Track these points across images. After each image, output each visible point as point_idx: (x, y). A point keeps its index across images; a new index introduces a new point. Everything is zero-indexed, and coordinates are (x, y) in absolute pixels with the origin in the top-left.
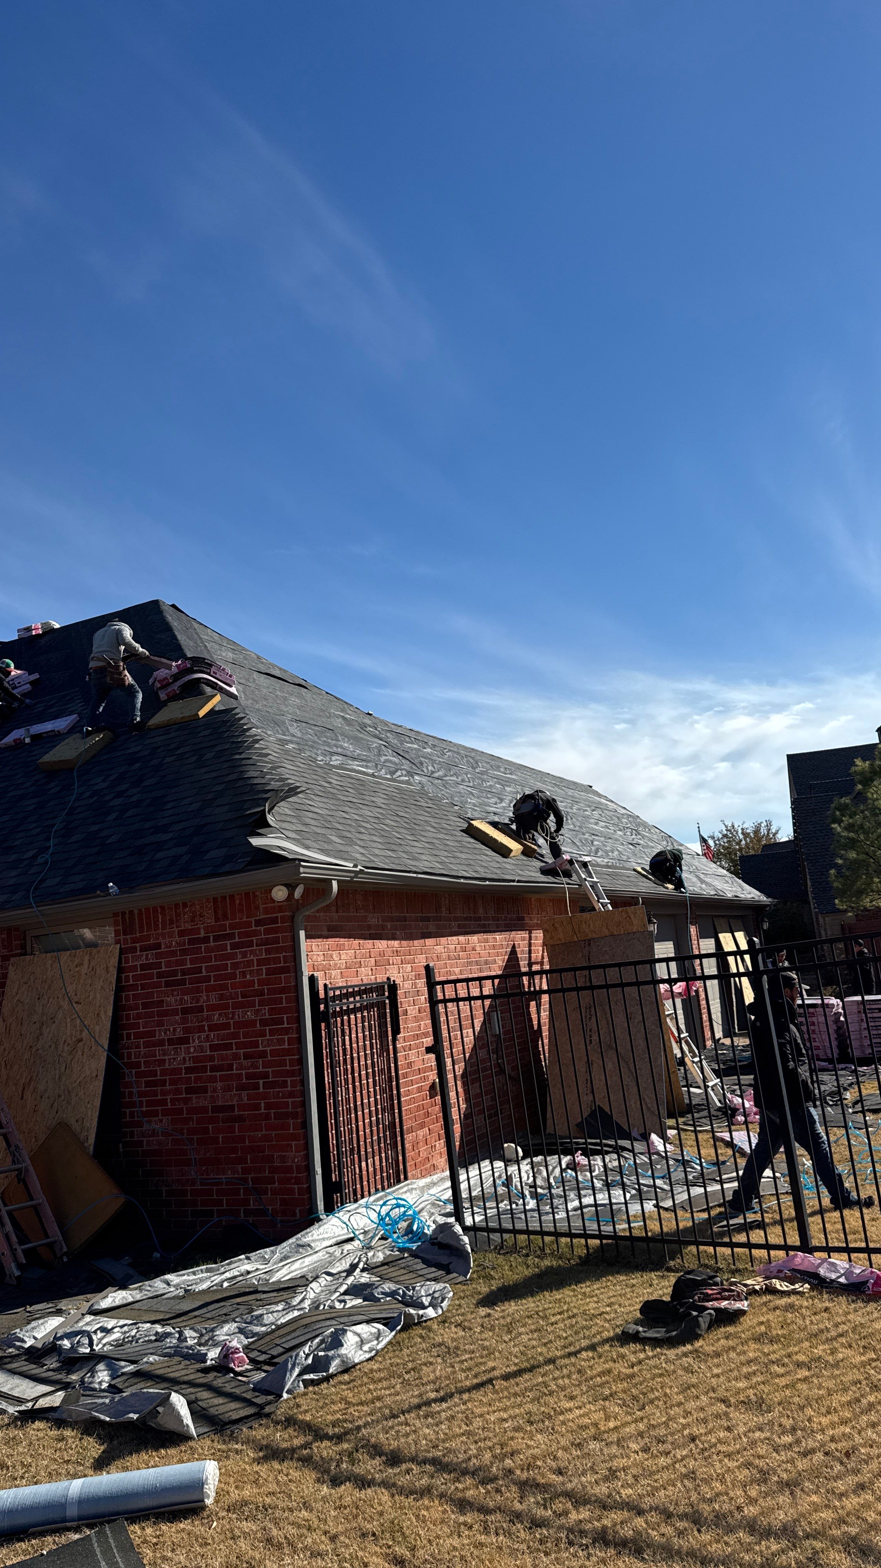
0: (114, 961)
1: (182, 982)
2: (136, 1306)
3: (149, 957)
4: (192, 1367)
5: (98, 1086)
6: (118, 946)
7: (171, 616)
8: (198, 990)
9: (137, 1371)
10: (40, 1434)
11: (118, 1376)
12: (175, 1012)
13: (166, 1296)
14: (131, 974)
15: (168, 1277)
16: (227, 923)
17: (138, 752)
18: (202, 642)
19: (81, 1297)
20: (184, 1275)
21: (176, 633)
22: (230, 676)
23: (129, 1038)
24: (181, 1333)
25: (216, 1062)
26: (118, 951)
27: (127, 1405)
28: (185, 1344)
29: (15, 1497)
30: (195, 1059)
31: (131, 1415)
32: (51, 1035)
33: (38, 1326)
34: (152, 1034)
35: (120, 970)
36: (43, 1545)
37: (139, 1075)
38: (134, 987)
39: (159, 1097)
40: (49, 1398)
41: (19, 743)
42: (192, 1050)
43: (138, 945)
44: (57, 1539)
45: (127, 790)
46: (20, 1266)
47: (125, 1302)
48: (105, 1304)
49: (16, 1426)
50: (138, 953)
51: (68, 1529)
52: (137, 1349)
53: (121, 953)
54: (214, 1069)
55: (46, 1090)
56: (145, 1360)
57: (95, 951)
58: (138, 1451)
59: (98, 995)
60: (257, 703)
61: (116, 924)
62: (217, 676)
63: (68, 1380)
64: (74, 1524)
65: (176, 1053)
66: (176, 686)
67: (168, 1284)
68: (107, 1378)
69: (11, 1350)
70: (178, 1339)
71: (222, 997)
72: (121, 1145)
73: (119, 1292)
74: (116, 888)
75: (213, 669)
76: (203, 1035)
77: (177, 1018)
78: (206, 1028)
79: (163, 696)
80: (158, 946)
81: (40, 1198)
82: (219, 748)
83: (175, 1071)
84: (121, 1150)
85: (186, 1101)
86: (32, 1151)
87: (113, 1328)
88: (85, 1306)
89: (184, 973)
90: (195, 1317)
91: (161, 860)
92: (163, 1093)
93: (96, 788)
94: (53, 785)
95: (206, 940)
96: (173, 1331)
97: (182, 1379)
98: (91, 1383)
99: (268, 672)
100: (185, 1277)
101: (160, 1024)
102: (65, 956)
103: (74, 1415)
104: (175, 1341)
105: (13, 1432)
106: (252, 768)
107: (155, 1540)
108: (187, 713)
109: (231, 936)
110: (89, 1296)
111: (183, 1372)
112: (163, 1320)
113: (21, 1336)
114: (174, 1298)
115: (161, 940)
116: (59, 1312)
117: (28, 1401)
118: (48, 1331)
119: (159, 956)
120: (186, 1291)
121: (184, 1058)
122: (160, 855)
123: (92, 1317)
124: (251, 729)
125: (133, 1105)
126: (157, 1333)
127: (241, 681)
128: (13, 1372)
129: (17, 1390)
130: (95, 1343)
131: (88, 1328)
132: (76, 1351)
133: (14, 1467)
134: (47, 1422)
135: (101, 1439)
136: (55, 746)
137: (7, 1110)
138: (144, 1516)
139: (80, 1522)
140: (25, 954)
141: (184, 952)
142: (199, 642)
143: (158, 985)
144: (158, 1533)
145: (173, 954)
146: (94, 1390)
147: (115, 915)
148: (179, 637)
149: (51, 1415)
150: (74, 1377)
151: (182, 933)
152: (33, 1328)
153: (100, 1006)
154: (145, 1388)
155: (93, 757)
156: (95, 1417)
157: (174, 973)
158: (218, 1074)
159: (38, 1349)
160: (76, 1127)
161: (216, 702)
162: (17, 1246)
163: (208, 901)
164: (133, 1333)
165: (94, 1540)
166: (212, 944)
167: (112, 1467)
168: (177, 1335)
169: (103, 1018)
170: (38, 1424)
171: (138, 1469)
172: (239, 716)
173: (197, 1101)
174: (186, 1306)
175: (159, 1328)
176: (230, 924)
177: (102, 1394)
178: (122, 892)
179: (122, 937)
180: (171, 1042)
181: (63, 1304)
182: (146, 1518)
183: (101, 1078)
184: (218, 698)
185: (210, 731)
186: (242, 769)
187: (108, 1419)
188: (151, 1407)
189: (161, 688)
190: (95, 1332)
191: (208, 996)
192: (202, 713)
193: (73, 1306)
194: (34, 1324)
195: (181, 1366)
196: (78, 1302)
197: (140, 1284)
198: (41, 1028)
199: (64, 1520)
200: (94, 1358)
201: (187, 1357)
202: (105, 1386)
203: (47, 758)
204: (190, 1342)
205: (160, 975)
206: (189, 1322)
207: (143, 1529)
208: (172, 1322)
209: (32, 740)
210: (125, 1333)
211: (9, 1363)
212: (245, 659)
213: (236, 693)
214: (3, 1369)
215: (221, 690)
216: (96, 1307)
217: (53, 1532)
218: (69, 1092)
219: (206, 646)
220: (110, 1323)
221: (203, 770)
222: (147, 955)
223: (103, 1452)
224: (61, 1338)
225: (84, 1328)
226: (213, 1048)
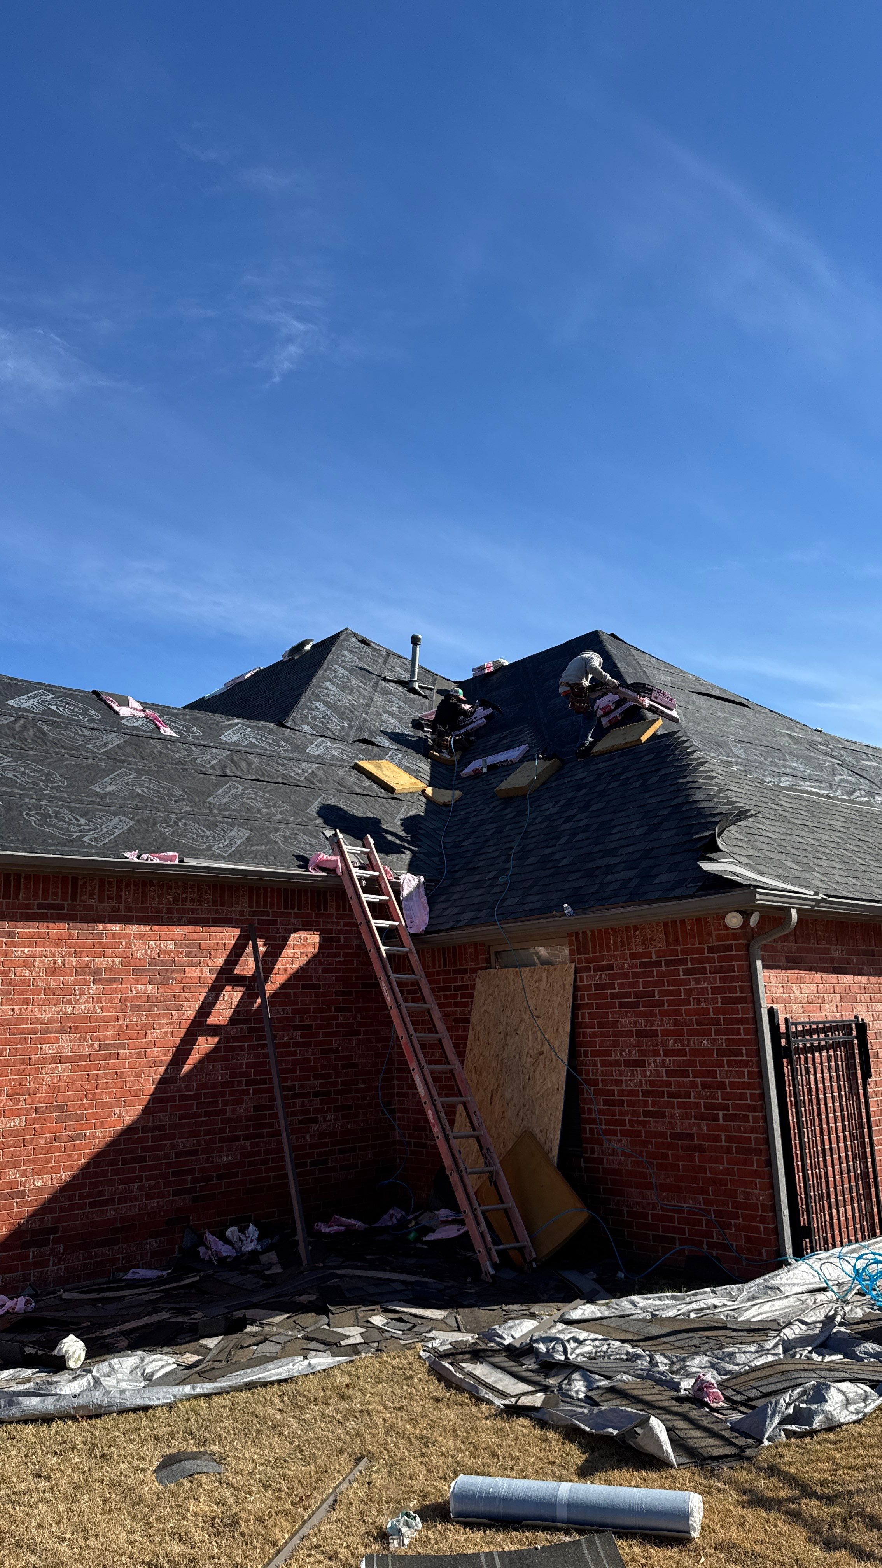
0: (570, 979)
1: (636, 1005)
2: (605, 1322)
3: (601, 978)
4: (666, 1393)
5: (559, 1100)
6: (573, 965)
7: (610, 645)
8: (652, 1014)
9: (613, 1387)
10: (526, 1431)
11: (593, 1389)
12: (629, 1034)
13: (633, 1317)
14: (586, 993)
15: (634, 1298)
16: (679, 948)
17: (584, 778)
18: (641, 668)
19: (552, 1304)
20: (649, 1299)
21: (616, 661)
22: (671, 700)
23: (586, 1055)
24: (652, 1357)
25: (673, 1089)
26: (573, 970)
27: (604, 1419)
28: (656, 1369)
29: (509, 1487)
30: (652, 1083)
31: (611, 1430)
32: (514, 1046)
33: (515, 1325)
34: (608, 1053)
35: (576, 989)
36: (536, 1539)
37: (597, 1093)
38: (589, 1006)
39: (618, 1117)
40: (530, 1397)
41: (477, 773)
42: (648, 1073)
43: (591, 965)
44: (548, 1536)
45: (575, 815)
46: (494, 1265)
47: (594, 1316)
48: (576, 1315)
49: (503, 1418)
50: (592, 973)
51: (559, 1530)
52: (610, 1365)
53: (576, 972)
54: (671, 1095)
55: (512, 1099)
56: (619, 1377)
57: (552, 968)
58: (620, 1468)
59: (556, 1011)
60: (698, 724)
61: (570, 944)
62: (658, 700)
63: (546, 1383)
64: (565, 1526)
65: (633, 1075)
66: (617, 713)
67: (635, 1306)
68: (583, 1389)
69: (492, 1344)
70: (650, 1363)
71: (676, 1023)
72: (582, 1160)
73: (588, 1305)
74: (570, 909)
75: (654, 694)
76: (659, 1060)
77: (632, 1039)
78: (661, 1052)
79: (605, 722)
80: (611, 967)
81: (511, 1203)
82: (664, 772)
83: (633, 1093)
84: (582, 1164)
85: (644, 1124)
86: (501, 1155)
87: (585, 1340)
88: (557, 1315)
89: (637, 995)
90: (665, 1343)
91: (611, 883)
92: (622, 1113)
93: (548, 813)
94: (508, 811)
95: (658, 964)
96: (643, 1353)
97: (657, 1404)
98: (568, 1390)
99: (707, 692)
100: (651, 1301)
101: (616, 1044)
102: (525, 971)
103: (555, 1418)
104: (646, 1364)
105: (501, 1424)
106: (698, 791)
107: (643, 1561)
108: (630, 739)
109: (683, 962)
110: (559, 1304)
111: (658, 1397)
112: (632, 1340)
113: (500, 1332)
114: (641, 1320)
115: (613, 961)
116: (532, 1316)
117: (512, 1396)
118: (524, 1332)
119: (613, 977)
120: (653, 1315)
121: (641, 1081)
122: (609, 878)
123: (564, 1326)
124: (694, 752)
125: (593, 1121)
126: (628, 1353)
127: (681, 704)
128: (495, 1366)
129: (501, 1383)
130: (569, 1351)
131: (561, 1336)
132: (552, 1357)
133: (504, 1458)
134: (531, 1420)
135: (583, 1448)
136: (509, 775)
137: (478, 1113)
138: (631, 1534)
139: (570, 1526)
140: (490, 968)
141: (636, 975)
142: (638, 668)
143: (611, 1006)
144: (646, 1554)
145: (625, 975)
146: (572, 1397)
147: (570, 935)
148: (619, 665)
149: (534, 1414)
150: (552, 1382)
151: (633, 956)
152: (511, 1327)
153: (558, 1022)
154: (622, 1405)
155: (543, 784)
156: (575, 1425)
157: (627, 995)
158: (675, 1100)
159: (517, 1349)
160: (540, 1137)
161: (657, 726)
162: (491, 1246)
163: (658, 925)
164: (605, 1348)
165: (584, 1546)
166: (664, 968)
167: (596, 1478)
168: (648, 1359)
169: (562, 1033)
170: (522, 1421)
171: (621, 1485)
172: (682, 739)
173: (655, 1125)
174: (655, 1330)
175: (629, 1348)
176: (682, 949)
177: (580, 1403)
178: (576, 913)
179: (576, 957)
180: (627, 1063)
181: (536, 1308)
182: (633, 1536)
183: (563, 1091)
184: (660, 722)
185: (653, 755)
186: (688, 792)
187: (588, 1429)
188: (630, 1426)
189: (604, 715)
190: (568, 1341)
191: (662, 1021)
192: (644, 738)
193: (547, 1311)
194: (511, 1323)
195: (655, 1391)
196: (549, 1309)
197: (607, 1301)
198: (506, 1038)
199: (555, 1520)
200: (569, 1368)
201: (660, 1382)
202: (581, 1396)
203: (503, 786)
204: (662, 1368)
205: (614, 996)
206: (659, 1348)
207: (630, 1546)
208: (641, 1344)
209: (488, 770)
210: (597, 1347)
211: (491, 1356)
212: (684, 681)
213: (677, 716)
214: (487, 1361)
215: (662, 714)
216: (567, 1316)
217: (546, 1529)
218: (533, 1102)
219: (645, 672)
220: (582, 1335)
221: (648, 795)
222: (600, 975)
223: (586, 1461)
224: (537, 1341)
225: (558, 1335)
226: (669, 1073)
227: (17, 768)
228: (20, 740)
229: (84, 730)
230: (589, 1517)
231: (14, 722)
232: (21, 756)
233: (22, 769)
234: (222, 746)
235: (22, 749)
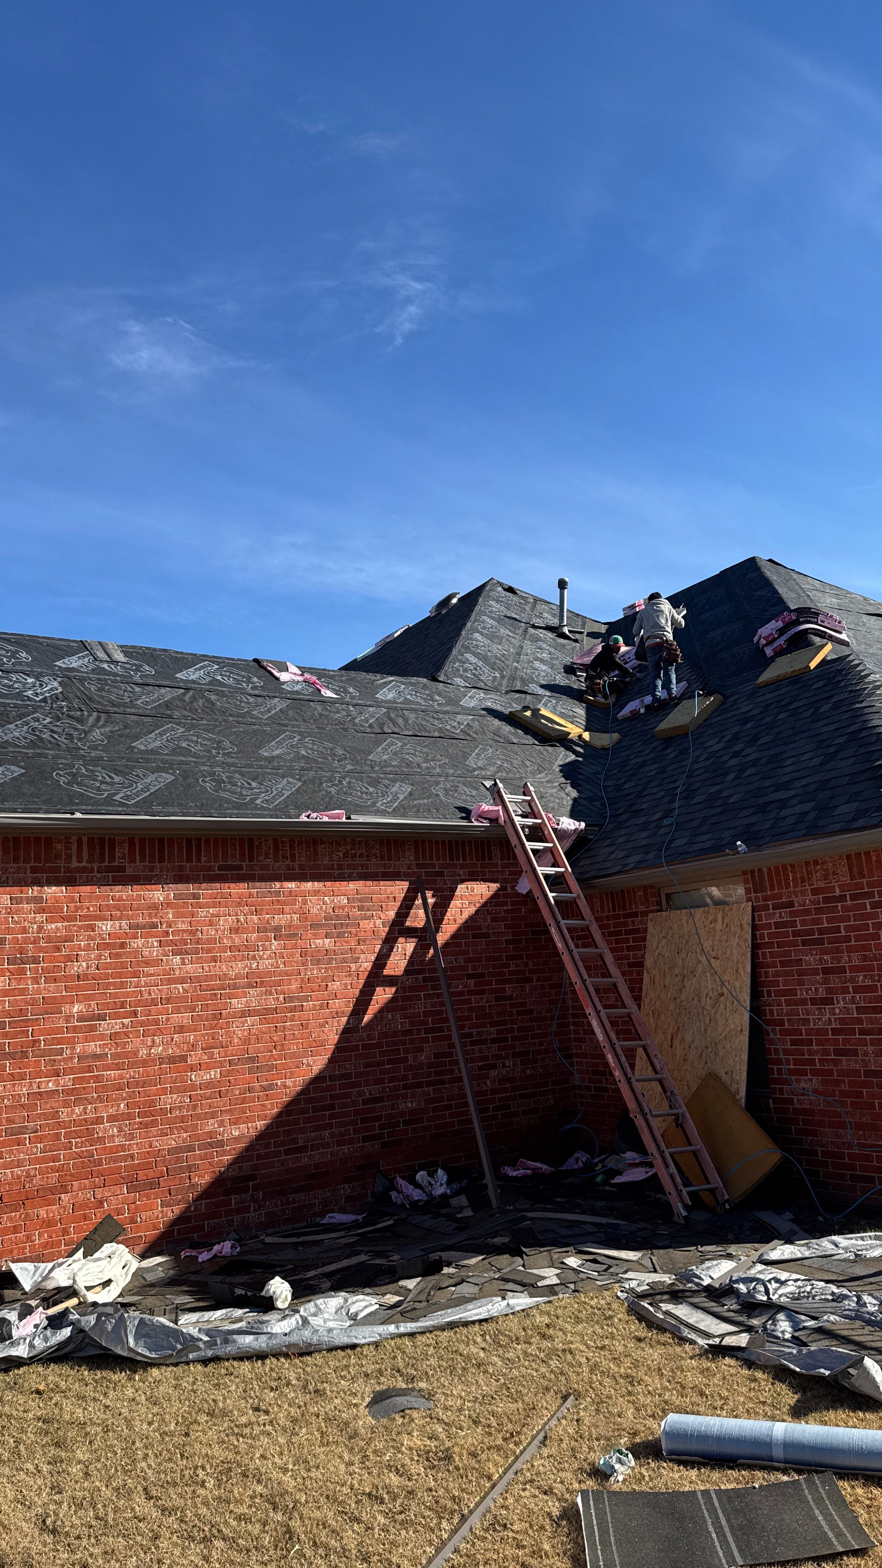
0: (747, 919)
1: (820, 942)
2: (806, 1262)
3: (784, 915)
4: (877, 1334)
5: (743, 1040)
6: (750, 904)
7: (769, 570)
8: (838, 950)
9: (820, 1328)
10: (733, 1371)
11: (800, 1330)
12: (815, 972)
13: (835, 1257)
14: (766, 932)
15: (835, 1238)
16: (864, 880)
17: (750, 711)
18: (804, 592)
19: (749, 1245)
20: (851, 1239)
21: (777, 587)
22: (840, 622)
23: (769, 995)
24: (859, 1298)
25: (865, 1026)
26: (750, 909)
27: (814, 1359)
28: (865, 1309)
29: (722, 1426)
30: (842, 1021)
31: (822, 1370)
32: (693, 988)
33: (713, 1266)
34: (793, 992)
35: (754, 928)
36: (753, 1478)
37: (784, 1032)
38: (770, 945)
39: (807, 1057)
40: (734, 1338)
41: (635, 714)
42: (837, 1011)
43: (770, 903)
44: (766, 1476)
45: (742, 750)
46: (686, 1207)
47: (794, 1257)
48: (775, 1255)
49: (708, 1358)
50: (771, 911)
51: (777, 1469)
52: (816, 1305)
53: (753, 911)
54: (863, 1032)
55: (693, 1041)
56: (825, 1318)
57: (727, 908)
58: (835, 1408)
59: (735, 952)
60: (871, 646)
61: (746, 882)
62: (826, 624)
63: (750, 1324)
64: (782, 1465)
65: (820, 1013)
66: (782, 641)
67: (837, 1246)
68: (789, 1329)
69: (690, 1285)
70: (857, 1303)
71: (865, 958)
72: (771, 1101)
73: (788, 1246)
74: (744, 846)
75: (820, 617)
76: (848, 997)
77: (818, 977)
78: (851, 989)
79: (769, 651)
80: (791, 904)
81: (699, 1144)
82: (836, 698)
83: (819, 1032)
84: (771, 1105)
85: (835, 1062)
86: (685, 1098)
87: (787, 1281)
88: (755, 1256)
89: (821, 931)
90: (871, 1283)
91: (787, 816)
92: (810, 1053)
93: (711, 750)
94: (669, 750)
95: (842, 898)
96: (849, 1294)
97: (869, 1344)
98: (773, 1331)
99: (878, 612)
100: (853, 1241)
101: (801, 983)
102: (699, 913)
103: (762, 1358)
104: (854, 1305)
105: (706, 1364)
106: (877, 716)
107: (868, 1502)
108: (797, 666)
109: (870, 895)
110: (756, 1245)
111: (870, 1338)
112: (836, 1281)
113: (698, 1273)
114: (845, 1260)
115: (793, 898)
116: (729, 1256)
117: (715, 1337)
118: (723, 1273)
119: (793, 914)
120: (857, 1255)
121: (829, 1019)
122: (784, 813)
123: (763, 1267)
124: (869, 675)
125: (779, 1062)
126: (833, 1294)
127: (850, 627)
128: (696, 1306)
129: (703, 1324)
130: (771, 1291)
131: (761, 1276)
132: (754, 1298)
133: (713, 1397)
134: (737, 1360)
135: (795, 1389)
136: (669, 714)
137: (659, 1056)
138: (853, 1474)
139: (788, 1465)
140: (661, 910)
141: (819, 911)
142: (800, 592)
143: (794, 944)
144: (870, 1496)
145: (807, 912)
146: (778, 1338)
147: (744, 873)
148: (780, 591)
149: (739, 1354)
150: (755, 1322)
151: (815, 892)
152: (709, 1268)
153: (738, 963)
154: (832, 1346)
155: (706, 720)
156: (784, 1365)
157: (811, 932)
158: (868, 1037)
159: (716, 1289)
160: (726, 1079)
161: (827, 651)
162: (682, 1187)
163: (840, 858)
164: (808, 1289)
165: (804, 1486)
166: (849, 903)
167: (811, 1417)
168: (855, 1299)
169: (742, 973)
170: (727, 1360)
171: (837, 1425)
172: (854, 663)
173: (846, 1063)
174: (859, 1271)
175: (834, 1288)
176: (868, 882)
177: (787, 1344)
178: (750, 851)
179: (753, 895)
180: (814, 1001)
181: (733, 1249)
182: (855, 1477)
183: (746, 1032)
184: (829, 647)
185: (824, 682)
186: (865, 718)
187: (798, 1370)
188: (843, 1367)
189: (766, 645)
190: (769, 1281)
191: (849, 957)
192: (813, 665)
193: (744, 1252)
194: (708, 1264)
195: (866, 1331)
196: (746, 1250)
197: (807, 1241)
198: (683, 981)
199: (771, 1459)
200: (772, 1308)
201: (869, 1323)
202: (788, 1336)
203: (663, 725)
204: (871, 1309)
205: (796, 934)
206: (865, 1288)
207: (853, 1487)
208: (847, 1284)
209: (646, 710)
210: (800, 1287)
211: (691, 1297)
212: (852, 603)
213: (847, 639)
214: (686, 1302)
215: (831, 638)
216: (766, 1257)
217: (762, 1468)
218: (716, 1044)
219: (808, 596)
220: (783, 1276)
221: (821, 723)
222: (780, 913)
223: (798, 1401)
224: (737, 1282)
225: (758, 1276)
226: (859, 1010)
227: (190, 737)
228: (191, 711)
229: (248, 697)
230: (808, 1457)
231: (184, 694)
232: (193, 726)
233: (195, 738)
234: (378, 704)
235: (193, 719)
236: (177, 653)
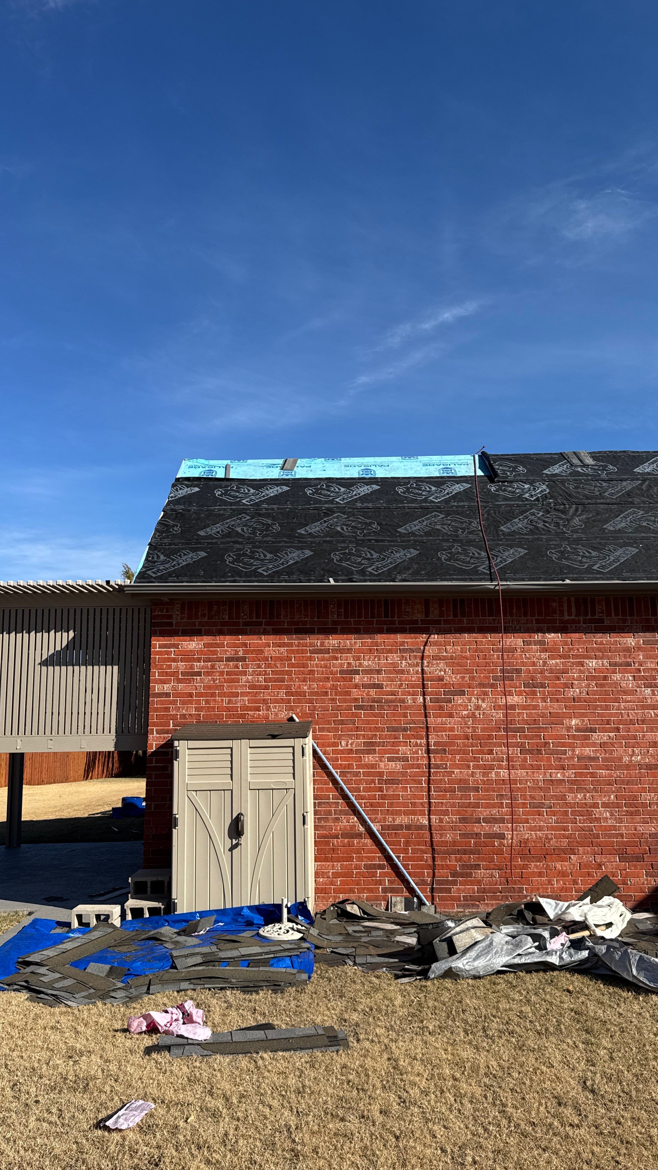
236: (634, 452)
